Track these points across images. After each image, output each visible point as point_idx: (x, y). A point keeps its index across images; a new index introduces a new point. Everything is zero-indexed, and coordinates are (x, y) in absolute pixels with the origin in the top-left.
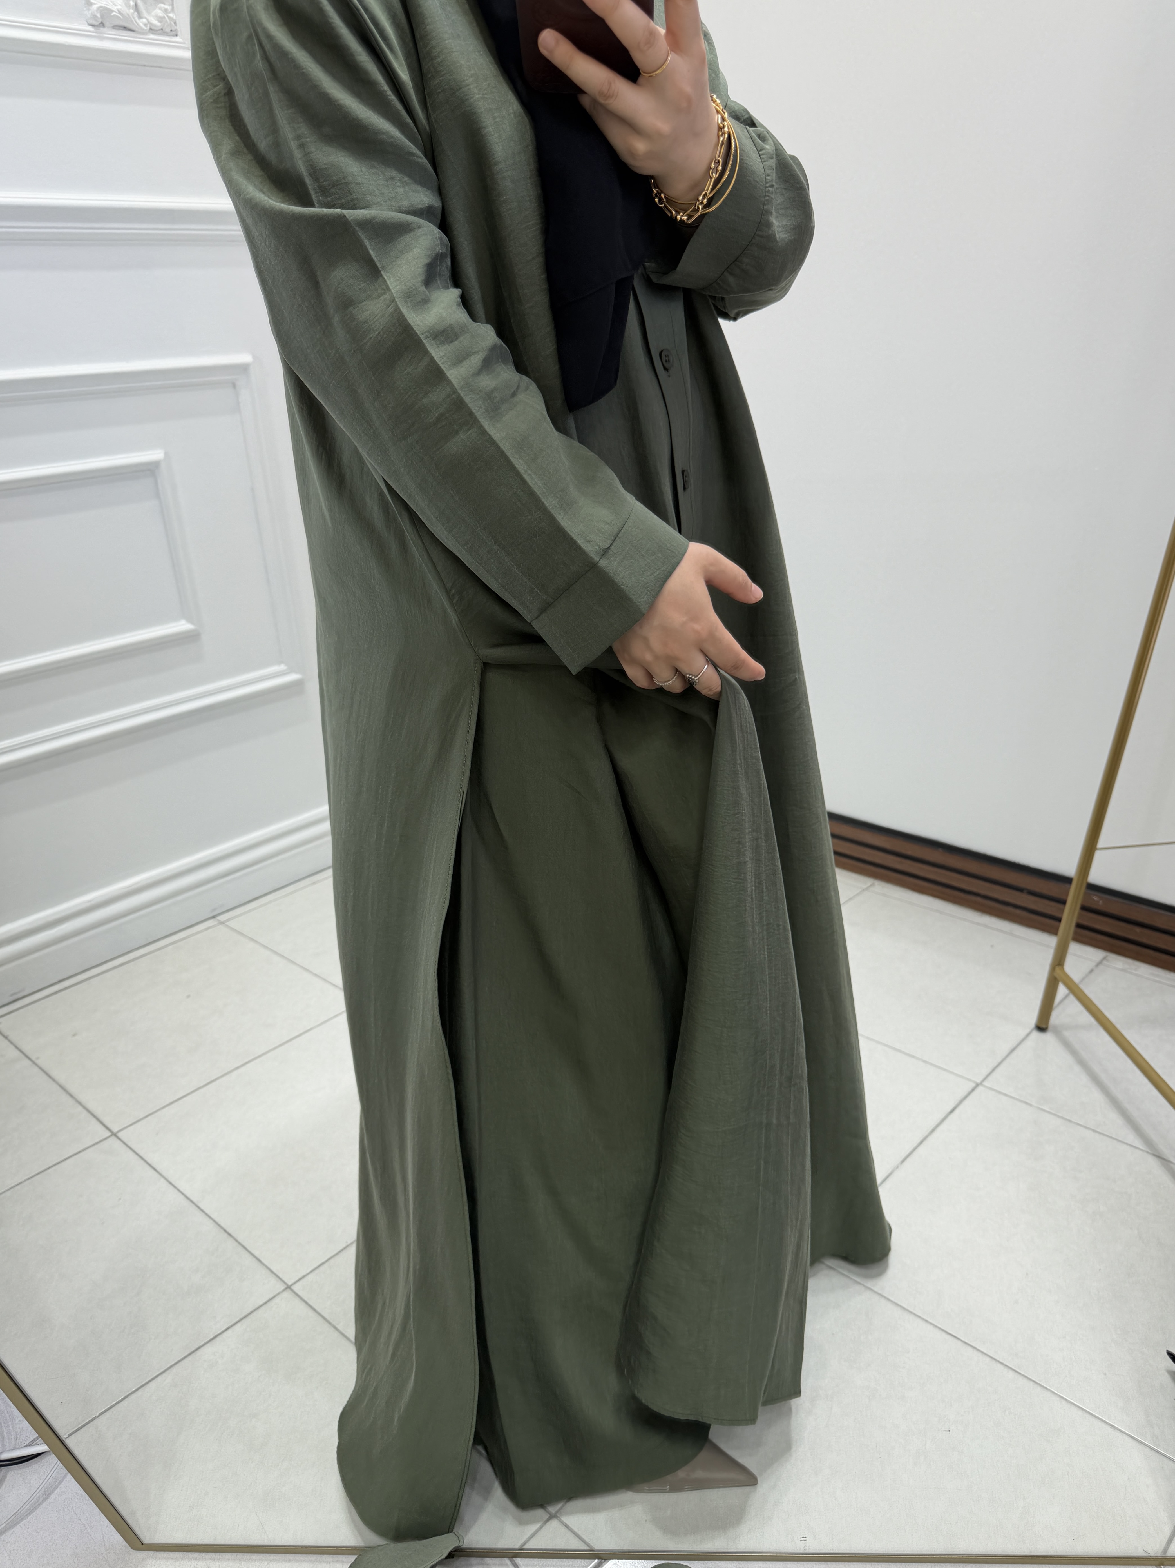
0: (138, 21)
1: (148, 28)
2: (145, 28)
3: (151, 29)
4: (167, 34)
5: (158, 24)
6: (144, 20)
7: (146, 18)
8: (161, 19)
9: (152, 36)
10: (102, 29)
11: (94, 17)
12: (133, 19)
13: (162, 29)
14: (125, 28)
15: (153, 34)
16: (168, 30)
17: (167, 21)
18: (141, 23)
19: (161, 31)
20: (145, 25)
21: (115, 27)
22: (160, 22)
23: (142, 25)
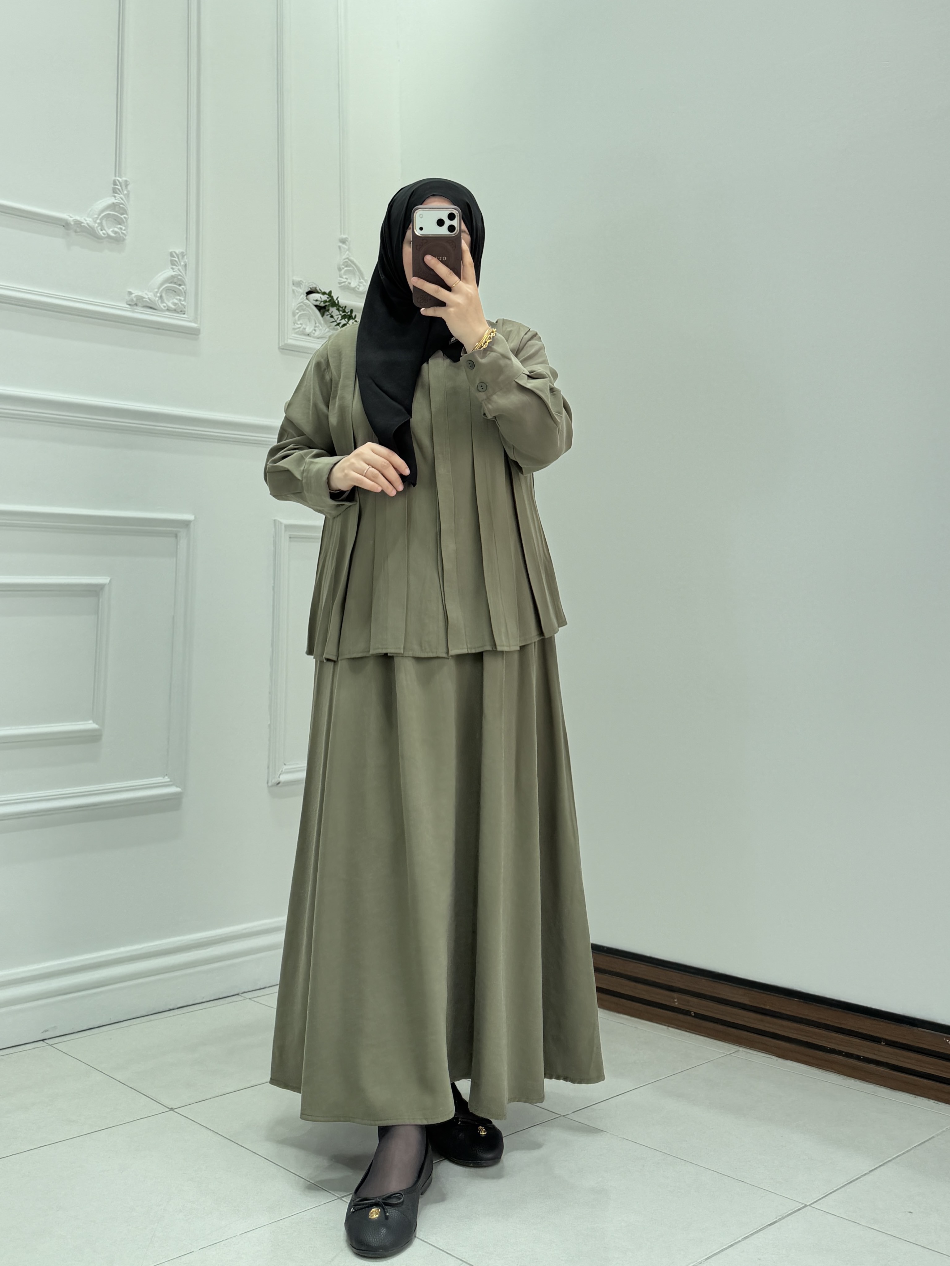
0: (160, 304)
1: (166, 308)
2: (164, 308)
3: (168, 310)
4: (178, 313)
5: (173, 307)
6: (165, 305)
7: (165, 303)
8: (175, 304)
9: (167, 313)
10: (135, 307)
11: (132, 300)
12: (157, 303)
13: (175, 310)
14: (151, 308)
15: (168, 312)
16: (179, 311)
17: (179, 306)
18: (162, 306)
19: (175, 311)
20: (165, 307)
21: (144, 307)
22: (174, 305)
23: (162, 307)
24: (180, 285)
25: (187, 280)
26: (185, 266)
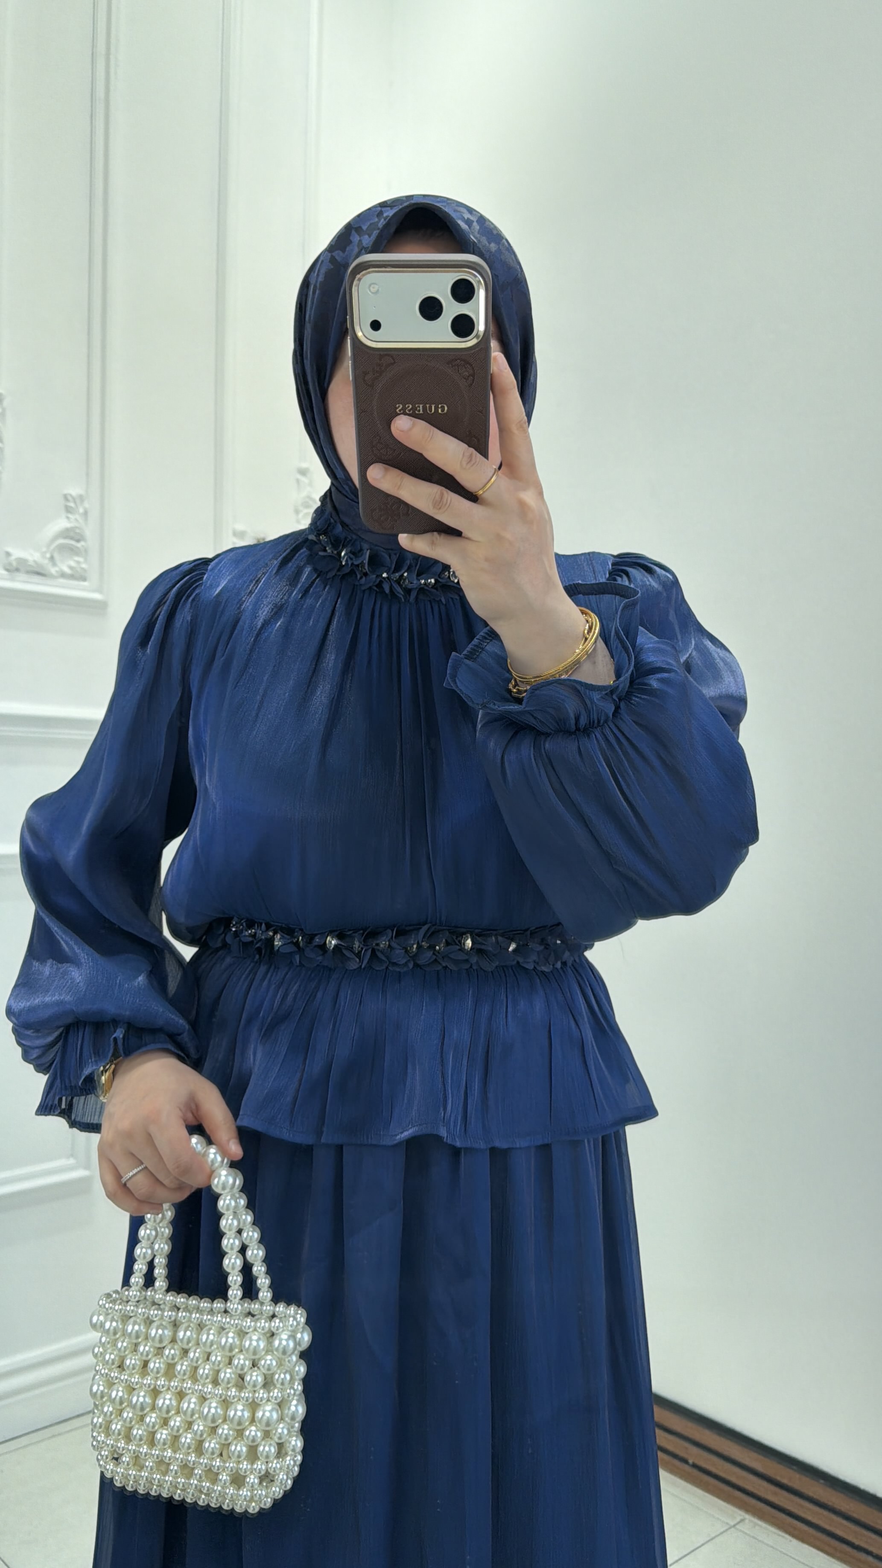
0: (51, 568)
1: (59, 574)
2: (56, 574)
3: (62, 576)
4: (76, 580)
5: (69, 571)
6: (57, 569)
7: (57, 566)
9: (62, 581)
10: (17, 574)
11: (10, 564)
12: (45, 566)
13: (72, 576)
14: (38, 574)
16: (78, 576)
17: (78, 570)
21: (28, 572)
22: (71, 569)
23: (54, 572)
24: (78, 541)
25: (88, 533)
26: (86, 513)
